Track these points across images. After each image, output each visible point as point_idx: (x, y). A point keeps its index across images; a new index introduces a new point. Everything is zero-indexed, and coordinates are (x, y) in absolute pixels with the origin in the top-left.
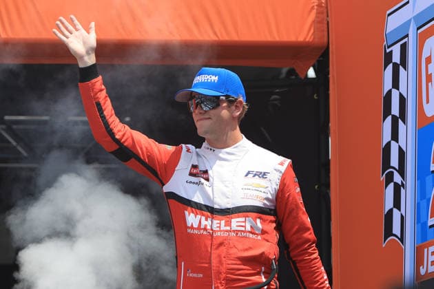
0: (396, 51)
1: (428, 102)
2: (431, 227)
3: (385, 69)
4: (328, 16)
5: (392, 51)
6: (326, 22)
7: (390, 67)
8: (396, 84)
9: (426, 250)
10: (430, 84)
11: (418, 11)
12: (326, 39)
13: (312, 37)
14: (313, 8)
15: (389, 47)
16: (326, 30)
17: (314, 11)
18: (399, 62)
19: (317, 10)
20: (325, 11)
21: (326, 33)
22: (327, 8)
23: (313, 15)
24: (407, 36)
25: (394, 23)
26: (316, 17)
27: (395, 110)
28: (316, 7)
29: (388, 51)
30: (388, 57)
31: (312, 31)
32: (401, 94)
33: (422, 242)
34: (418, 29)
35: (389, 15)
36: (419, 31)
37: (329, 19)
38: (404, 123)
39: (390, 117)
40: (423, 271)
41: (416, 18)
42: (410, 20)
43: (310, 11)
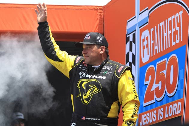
0: (131, 36)
1: (143, 57)
2: (144, 107)
3: (127, 43)
4: (104, 22)
5: (129, 37)
6: (103, 25)
7: (129, 43)
8: (131, 50)
9: (142, 116)
10: (144, 50)
11: (139, 20)
12: (103, 31)
13: (98, 30)
14: (98, 19)
15: (128, 35)
16: (103, 27)
17: (99, 20)
18: (132, 41)
19: (100, 19)
20: (103, 20)
21: (103, 29)
22: (103, 19)
23: (98, 22)
24: (135, 30)
25: (130, 25)
26: (99, 22)
27: (131, 60)
28: (99, 19)
29: (128, 36)
30: (128, 39)
31: (98, 28)
32: (133, 54)
33: (141, 113)
34: (139, 28)
35: (128, 22)
36: (140, 29)
37: (104, 23)
38: (134, 65)
39: (128, 63)
40: (141, 124)
41: (139, 23)
42: (137, 24)
43: (97, 20)
